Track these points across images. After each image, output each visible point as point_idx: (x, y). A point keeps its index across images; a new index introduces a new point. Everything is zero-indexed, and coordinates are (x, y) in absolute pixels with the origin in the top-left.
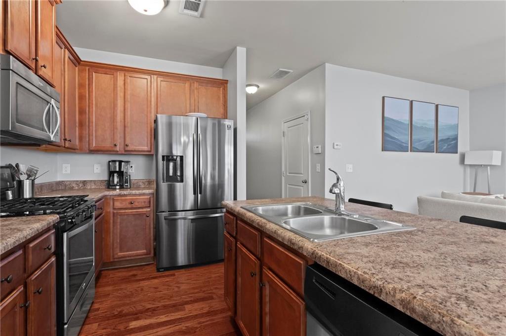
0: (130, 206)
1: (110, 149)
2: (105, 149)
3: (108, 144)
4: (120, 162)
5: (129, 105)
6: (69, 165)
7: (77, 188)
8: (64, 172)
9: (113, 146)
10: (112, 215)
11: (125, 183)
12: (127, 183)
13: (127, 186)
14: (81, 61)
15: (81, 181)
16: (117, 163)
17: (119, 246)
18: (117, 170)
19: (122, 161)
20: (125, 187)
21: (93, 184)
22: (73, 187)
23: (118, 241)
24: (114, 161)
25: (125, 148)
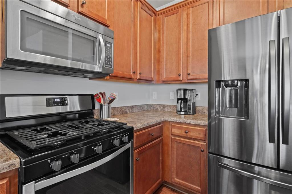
0: (185, 135)
1: (176, 79)
2: (172, 79)
3: (174, 75)
4: (185, 90)
5: (191, 35)
6: (156, 93)
7: (160, 110)
8: (153, 98)
9: (178, 76)
10: (170, 139)
11: (189, 110)
12: (191, 110)
13: (190, 112)
14: (157, 12)
15: (162, 105)
16: (182, 91)
17: (175, 171)
18: (183, 97)
19: (187, 90)
20: (188, 113)
21: (169, 108)
22: (158, 109)
23: (175, 166)
24: (180, 89)
25: (187, 77)
